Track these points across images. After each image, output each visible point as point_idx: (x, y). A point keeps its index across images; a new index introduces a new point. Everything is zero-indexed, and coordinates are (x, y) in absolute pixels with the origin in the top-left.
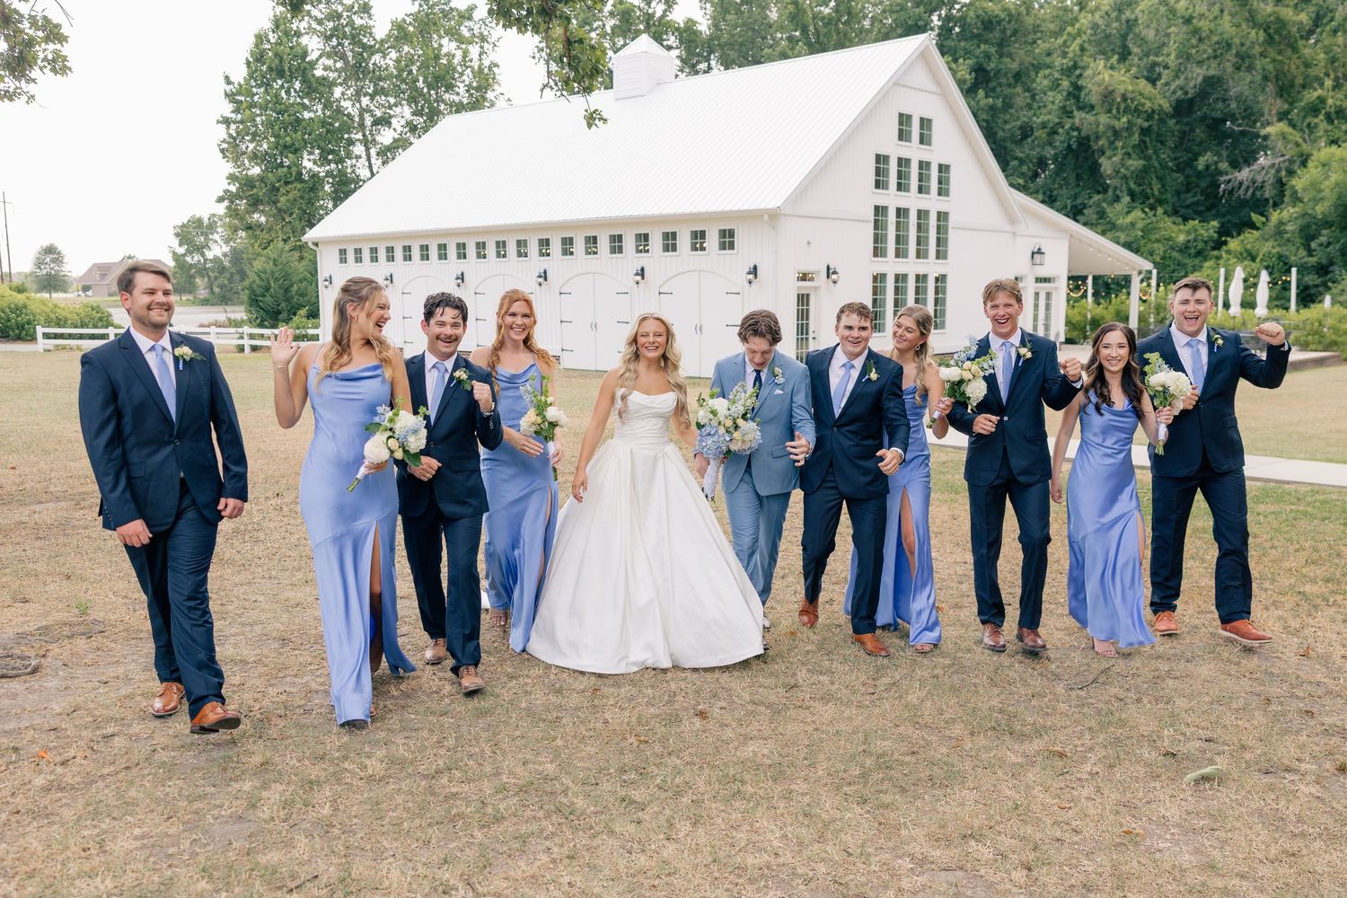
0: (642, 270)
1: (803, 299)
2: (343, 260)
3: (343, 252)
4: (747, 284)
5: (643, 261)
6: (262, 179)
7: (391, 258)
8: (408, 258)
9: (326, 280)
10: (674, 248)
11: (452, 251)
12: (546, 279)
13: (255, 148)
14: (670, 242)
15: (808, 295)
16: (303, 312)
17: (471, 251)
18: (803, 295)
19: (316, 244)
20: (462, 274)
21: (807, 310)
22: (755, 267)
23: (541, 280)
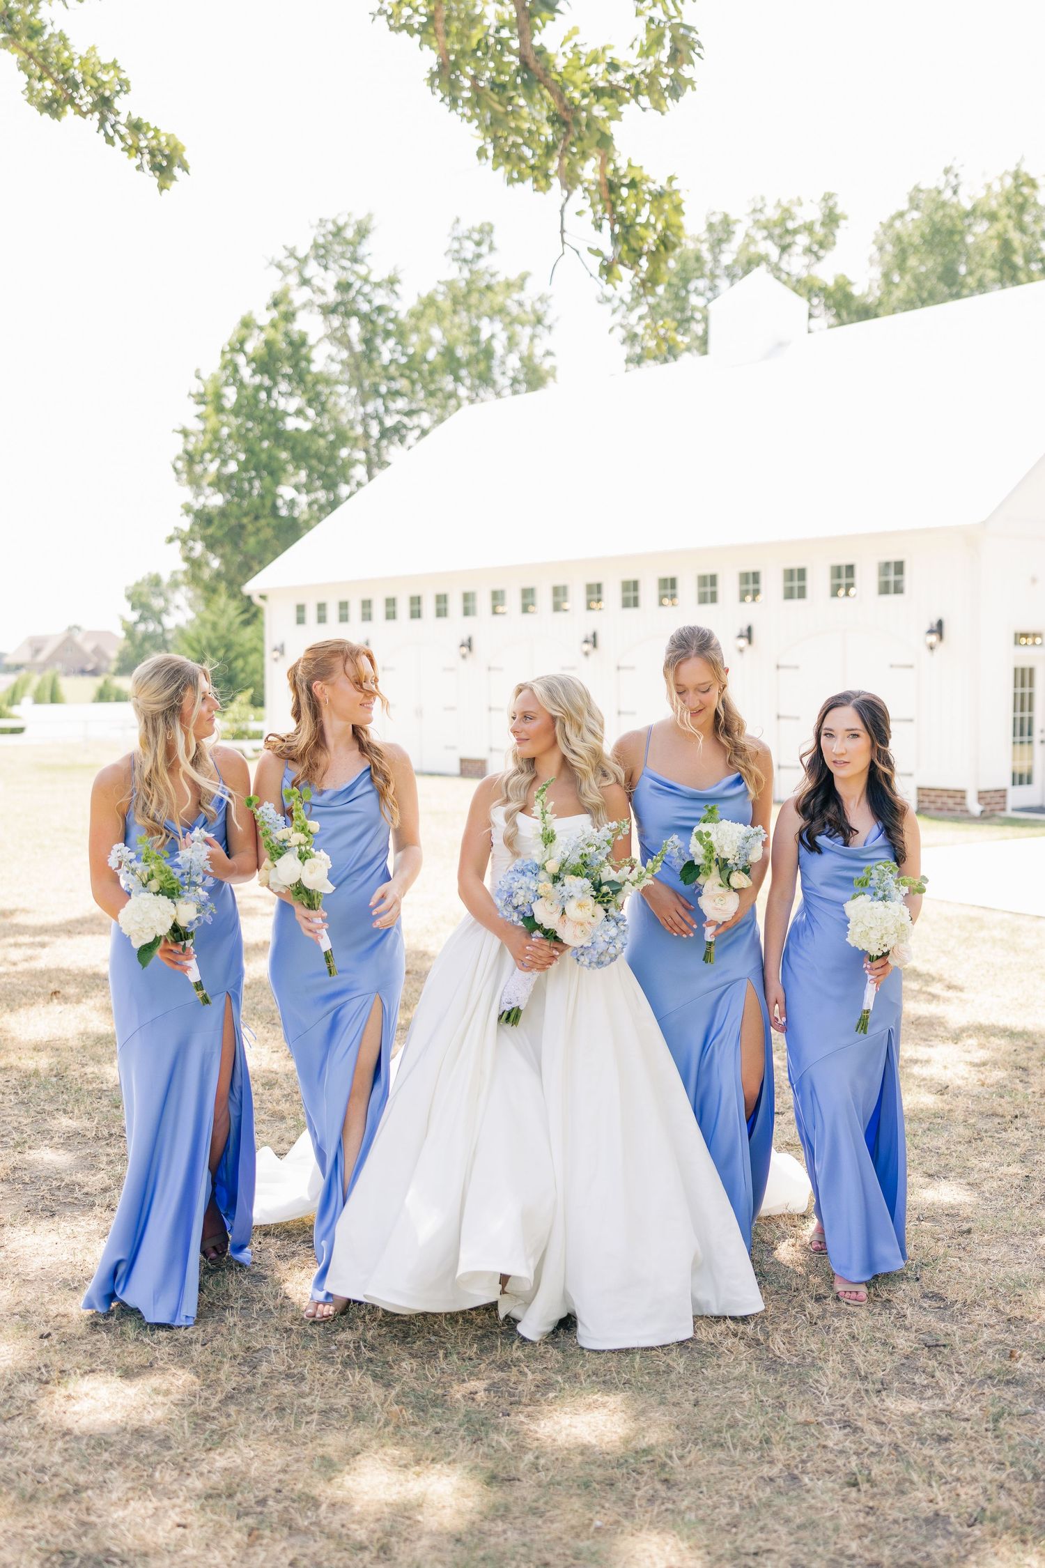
0: (749, 630)
1: (1024, 677)
2: (301, 620)
3: (301, 609)
4: (924, 650)
5: (749, 613)
6: (223, 513)
7: (367, 617)
8: (391, 615)
9: (275, 650)
10: (802, 593)
11: (455, 605)
12: (595, 645)
13: (218, 470)
14: (796, 584)
15: (1031, 670)
16: (244, 697)
17: (483, 603)
18: (1023, 670)
19: (263, 597)
20: (470, 640)
21: (1031, 695)
22: (940, 624)
23: (587, 647)
